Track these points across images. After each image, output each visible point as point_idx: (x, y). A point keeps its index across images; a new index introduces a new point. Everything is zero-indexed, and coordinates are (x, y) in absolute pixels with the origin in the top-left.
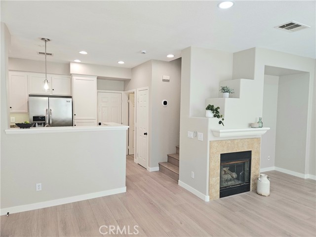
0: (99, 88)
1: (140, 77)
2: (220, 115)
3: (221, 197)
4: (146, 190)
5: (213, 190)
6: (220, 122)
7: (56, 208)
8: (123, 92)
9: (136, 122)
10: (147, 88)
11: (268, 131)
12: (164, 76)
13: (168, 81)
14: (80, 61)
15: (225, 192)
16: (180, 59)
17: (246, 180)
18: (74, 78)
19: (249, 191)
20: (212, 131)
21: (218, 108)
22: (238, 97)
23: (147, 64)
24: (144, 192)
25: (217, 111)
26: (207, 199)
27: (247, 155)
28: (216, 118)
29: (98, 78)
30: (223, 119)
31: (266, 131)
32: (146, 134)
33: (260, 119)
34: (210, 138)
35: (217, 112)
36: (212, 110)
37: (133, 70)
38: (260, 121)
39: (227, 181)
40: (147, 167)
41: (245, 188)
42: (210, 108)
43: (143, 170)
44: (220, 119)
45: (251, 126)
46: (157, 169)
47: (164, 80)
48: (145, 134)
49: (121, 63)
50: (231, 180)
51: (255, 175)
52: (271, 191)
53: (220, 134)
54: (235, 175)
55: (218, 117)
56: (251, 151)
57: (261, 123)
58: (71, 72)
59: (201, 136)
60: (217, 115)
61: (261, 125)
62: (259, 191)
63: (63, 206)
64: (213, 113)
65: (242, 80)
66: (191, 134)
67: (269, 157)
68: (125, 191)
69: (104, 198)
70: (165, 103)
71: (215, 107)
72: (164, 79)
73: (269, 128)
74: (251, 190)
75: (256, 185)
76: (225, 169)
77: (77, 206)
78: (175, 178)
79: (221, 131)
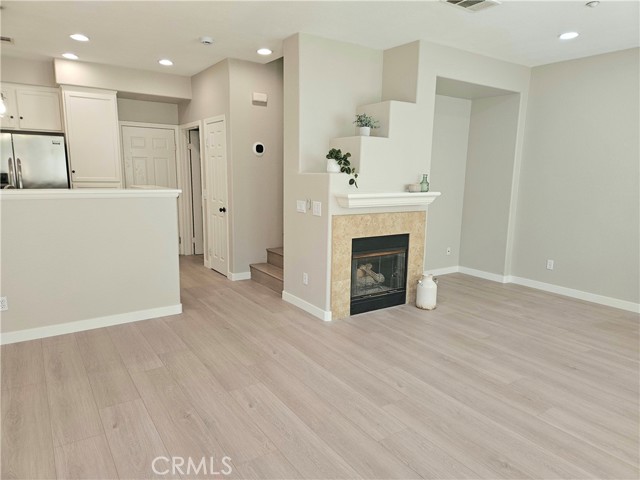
0: (122, 116)
1: (207, 96)
2: (351, 167)
3: (352, 313)
4: (219, 309)
5: (339, 302)
6: (352, 182)
7: (41, 342)
8: (177, 127)
9: (205, 188)
10: (223, 117)
11: (437, 197)
12: (255, 94)
13: (264, 104)
14: (75, 57)
15: (360, 305)
16: (281, 60)
17: (399, 285)
18: (67, 93)
19: (404, 303)
20: (336, 198)
21: (349, 155)
22: (386, 136)
23: (220, 66)
24: (217, 313)
25: (346, 160)
26: (328, 317)
27: (402, 241)
28: (345, 174)
29: (120, 95)
30: (356, 176)
31: (433, 199)
32: (223, 210)
33: (425, 177)
34: (333, 210)
35: (347, 163)
36: (336, 158)
37: (194, 79)
38: (425, 181)
39: (366, 287)
40: (228, 273)
41: (397, 298)
42: (334, 154)
43: (220, 279)
44: (352, 176)
45: (408, 189)
46: (247, 275)
47: (256, 103)
48: (221, 210)
49: (166, 62)
50: (372, 287)
51: (415, 277)
52: (438, 301)
53: (350, 202)
54: (380, 278)
55: (348, 171)
56: (408, 235)
57: (424, 185)
58: (58, 81)
59: (317, 206)
60: (346, 170)
61: (425, 188)
62: (420, 303)
63: (56, 338)
64: (340, 164)
65: (394, 104)
66: (302, 206)
67: (449, 249)
68: (180, 312)
69: (137, 324)
70: (260, 149)
71: (343, 154)
72: (255, 99)
73: (439, 194)
74: (407, 302)
75: (415, 292)
76: (364, 267)
77: (84, 339)
78: (277, 288)
79: (350, 196)
